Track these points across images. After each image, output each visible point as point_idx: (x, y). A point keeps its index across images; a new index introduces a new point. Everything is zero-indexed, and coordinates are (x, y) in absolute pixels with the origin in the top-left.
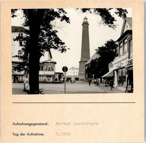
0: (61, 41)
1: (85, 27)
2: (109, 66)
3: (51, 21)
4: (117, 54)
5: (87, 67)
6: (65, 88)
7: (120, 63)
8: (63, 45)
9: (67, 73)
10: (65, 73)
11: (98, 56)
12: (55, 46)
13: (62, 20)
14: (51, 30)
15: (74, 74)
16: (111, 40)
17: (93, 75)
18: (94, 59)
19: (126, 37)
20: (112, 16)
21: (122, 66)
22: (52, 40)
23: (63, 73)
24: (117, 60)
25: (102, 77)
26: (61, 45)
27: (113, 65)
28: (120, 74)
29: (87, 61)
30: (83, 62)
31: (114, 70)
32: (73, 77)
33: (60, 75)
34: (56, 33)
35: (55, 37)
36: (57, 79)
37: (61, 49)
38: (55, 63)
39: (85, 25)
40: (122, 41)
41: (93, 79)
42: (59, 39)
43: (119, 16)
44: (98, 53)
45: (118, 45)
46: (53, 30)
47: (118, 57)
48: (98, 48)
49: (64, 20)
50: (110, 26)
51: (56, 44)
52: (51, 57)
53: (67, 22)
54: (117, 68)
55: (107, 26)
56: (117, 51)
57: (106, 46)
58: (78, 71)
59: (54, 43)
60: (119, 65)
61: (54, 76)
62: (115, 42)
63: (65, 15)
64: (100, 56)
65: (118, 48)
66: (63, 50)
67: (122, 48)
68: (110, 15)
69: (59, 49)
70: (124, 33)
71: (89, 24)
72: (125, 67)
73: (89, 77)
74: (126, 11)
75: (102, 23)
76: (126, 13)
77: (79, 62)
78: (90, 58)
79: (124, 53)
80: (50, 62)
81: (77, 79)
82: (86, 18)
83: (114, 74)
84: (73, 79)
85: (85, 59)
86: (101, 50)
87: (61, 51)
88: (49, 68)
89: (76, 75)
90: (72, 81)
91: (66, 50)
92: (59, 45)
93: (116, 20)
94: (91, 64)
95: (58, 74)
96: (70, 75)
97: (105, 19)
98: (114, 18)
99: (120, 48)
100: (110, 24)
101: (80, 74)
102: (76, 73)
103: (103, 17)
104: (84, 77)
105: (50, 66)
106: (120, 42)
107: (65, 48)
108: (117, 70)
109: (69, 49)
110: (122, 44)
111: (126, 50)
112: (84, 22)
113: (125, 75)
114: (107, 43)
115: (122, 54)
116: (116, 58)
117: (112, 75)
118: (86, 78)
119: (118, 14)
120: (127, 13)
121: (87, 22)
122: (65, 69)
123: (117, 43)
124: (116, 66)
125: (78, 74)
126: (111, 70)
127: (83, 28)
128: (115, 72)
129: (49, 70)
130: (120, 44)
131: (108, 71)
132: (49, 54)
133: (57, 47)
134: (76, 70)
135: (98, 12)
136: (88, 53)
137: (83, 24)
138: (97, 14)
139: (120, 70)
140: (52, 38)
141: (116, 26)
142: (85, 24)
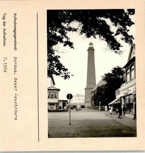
0: (64, 67)
1: (90, 53)
2: (116, 93)
3: (53, 46)
4: (124, 80)
5: (93, 94)
6: (70, 117)
7: (127, 90)
8: (66, 71)
9: (72, 101)
10: (70, 101)
11: (105, 83)
12: (56, 72)
13: (65, 45)
14: (53, 55)
15: (80, 101)
16: (117, 66)
17: (100, 103)
18: (100, 86)
19: (133, 63)
20: (118, 42)
21: (130, 93)
22: (54, 66)
23: (67, 101)
24: (124, 86)
25: (109, 104)
26: (64, 71)
27: (120, 92)
28: (127, 102)
29: (93, 88)
30: (89, 88)
31: (121, 97)
32: (79, 104)
33: (64, 103)
34: (59, 58)
35: (57, 63)
36: (61, 107)
37: (64, 75)
38: (59, 90)
40: (129, 68)
41: (100, 106)
42: (61, 65)
43: (125, 42)
44: (104, 80)
45: (125, 71)
46: (55, 55)
47: (125, 84)
48: (104, 75)
49: (68, 45)
50: (116, 52)
51: (58, 70)
52: (54, 84)
53: (71, 48)
54: (124, 95)
55: (113, 52)
56: (124, 78)
57: (112, 73)
58: (84, 98)
59: (55, 69)
60: (126, 91)
61: (57, 104)
62: (122, 68)
63: (69, 40)
64: (107, 83)
65: (125, 74)
66: (66, 77)
67: (129, 74)
68: (116, 40)
69: (62, 75)
70: (131, 59)
71: (94, 50)
72: (133, 94)
73: (95, 104)
74: (133, 37)
75: (107, 49)
76: (132, 39)
77: (85, 89)
78: (97, 84)
79: (131, 79)
80: (53, 90)
81: (83, 107)
82: (91, 44)
83: (121, 101)
84: (78, 107)
85: (91, 86)
86: (108, 77)
87: (64, 77)
88: (52, 95)
89: (81, 103)
90: (78, 109)
91: (69, 77)
92: (62, 71)
93: (122, 46)
94: (98, 92)
95: (62, 102)
96: (75, 103)
97: (110, 45)
98: (120, 44)
99: (127, 75)
100: (115, 50)
101: (86, 102)
102: (81, 100)
103: (108, 43)
104: (91, 104)
105: (53, 93)
106: (127, 68)
107: (69, 74)
108: (124, 97)
109: (72, 75)
110: (129, 71)
111: (133, 76)
112: (89, 48)
113: (132, 102)
114: (113, 70)
115: (129, 80)
116: (123, 85)
117: (119, 102)
118: (93, 105)
119: (124, 39)
120: (134, 39)
121: (93, 48)
122: (70, 96)
123: (124, 69)
124: (123, 93)
125: (83, 101)
126: (118, 97)
128: (122, 99)
129: (52, 97)
130: (127, 71)
131: (115, 98)
132: (52, 80)
133: (59, 73)
134: (81, 98)
135: (104, 38)
136: (94, 79)
137: (88, 50)
138: (102, 40)
139: (128, 96)
140: (54, 64)
141: (122, 52)
142: (91, 49)
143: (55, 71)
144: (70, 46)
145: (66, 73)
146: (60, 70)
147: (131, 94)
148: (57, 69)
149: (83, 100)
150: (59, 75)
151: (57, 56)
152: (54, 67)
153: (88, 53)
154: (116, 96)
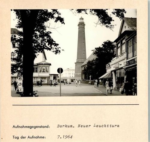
0: (55, 42)
1: (81, 28)
2: (107, 67)
3: (45, 22)
4: (114, 54)
5: (83, 68)
6: (60, 90)
7: (118, 64)
8: (57, 46)
9: (62, 75)
10: (60, 75)
11: (95, 57)
12: (48, 47)
13: (56, 21)
14: (44, 31)
15: (70, 75)
16: (107, 41)
17: (90, 77)
18: (91, 60)
19: (124, 37)
20: (109, 16)
21: (120, 67)
22: (46, 41)
23: (58, 75)
24: (114, 60)
25: (99, 78)
26: (55, 46)
27: (111, 66)
28: (118, 75)
29: (83, 62)
30: (79, 63)
31: (112, 71)
32: (69, 78)
33: (55, 76)
34: (50, 34)
35: (48, 39)
36: (52, 80)
37: (55, 50)
38: (50, 65)
39: (82, 25)
40: (120, 42)
41: (90, 80)
42: (53, 40)
43: (116, 16)
44: (94, 54)
45: (116, 45)
46: (47, 31)
47: (116, 58)
48: (95, 49)
49: (59, 21)
50: (107, 26)
52: (46, 58)
53: (62, 23)
54: (115, 69)
55: (104, 26)
56: (115, 52)
57: (103, 47)
58: (74, 72)
59: (47, 44)
60: (117, 66)
61: (49, 77)
62: (113, 42)
63: (60, 16)
64: (97, 57)
66: (57, 52)
67: (120, 48)
68: (107, 14)
69: (53, 50)
70: (122, 33)
71: (85, 25)
72: (123, 67)
73: (86, 78)
74: (124, 11)
75: (98, 23)
77: (75, 63)
79: (121, 54)
80: (45, 64)
81: (72, 81)
82: (82, 19)
83: (112, 75)
84: (69, 81)
85: (81, 60)
86: (98, 51)
87: (55, 52)
88: (44, 69)
89: (71, 77)
90: (68, 83)
91: (60, 52)
92: (53, 46)
93: (113, 20)
94: (88, 66)
95: (53, 76)
96: (65, 76)
97: (101, 19)
98: (112, 18)
99: (117, 49)
100: (107, 24)
101: (76, 76)
102: (71, 74)
103: (99, 17)
104: (81, 78)
105: (44, 68)
106: (117, 43)
107: (59, 49)
108: (115, 71)
109: (63, 50)
110: (119, 45)
111: (124, 50)
112: (79, 23)
113: (123, 76)
114: (104, 44)
115: (120, 54)
116: (113, 59)
117: (110, 76)
118: (83, 79)
119: (116, 13)
120: (125, 12)
121: (83, 22)
122: (60, 70)
123: (115, 44)
124: (114, 67)
125: (74, 76)
126: (108, 71)
127: (79, 29)
128: (113, 73)
129: (44, 71)
130: (117, 45)
131: (105, 72)
132: (43, 55)
134: (71, 72)
135: (95, 12)
136: (84, 54)
137: (78, 25)
138: (93, 14)
139: (119, 70)
140: (45, 39)
141: (113, 26)
143: (46, 47)
144: (61, 21)
145: (57, 47)
146: (51, 46)
147: (122, 68)
148: (48, 45)
149: (73, 74)
150: (50, 49)
151: (48, 32)
152: (46, 43)
153: (78, 28)
154: (106, 70)
